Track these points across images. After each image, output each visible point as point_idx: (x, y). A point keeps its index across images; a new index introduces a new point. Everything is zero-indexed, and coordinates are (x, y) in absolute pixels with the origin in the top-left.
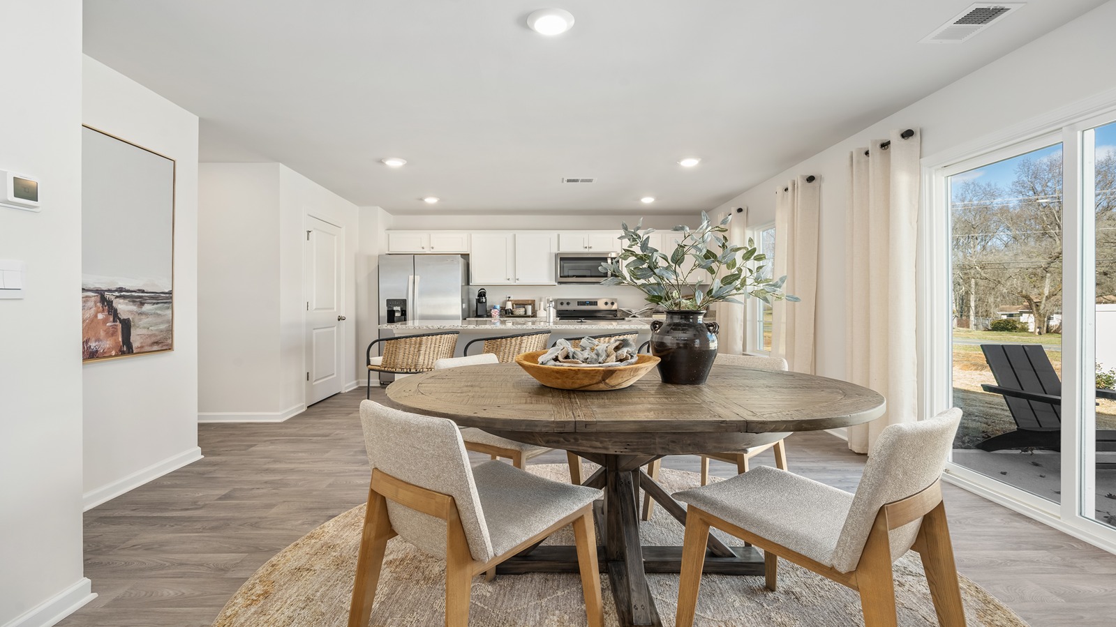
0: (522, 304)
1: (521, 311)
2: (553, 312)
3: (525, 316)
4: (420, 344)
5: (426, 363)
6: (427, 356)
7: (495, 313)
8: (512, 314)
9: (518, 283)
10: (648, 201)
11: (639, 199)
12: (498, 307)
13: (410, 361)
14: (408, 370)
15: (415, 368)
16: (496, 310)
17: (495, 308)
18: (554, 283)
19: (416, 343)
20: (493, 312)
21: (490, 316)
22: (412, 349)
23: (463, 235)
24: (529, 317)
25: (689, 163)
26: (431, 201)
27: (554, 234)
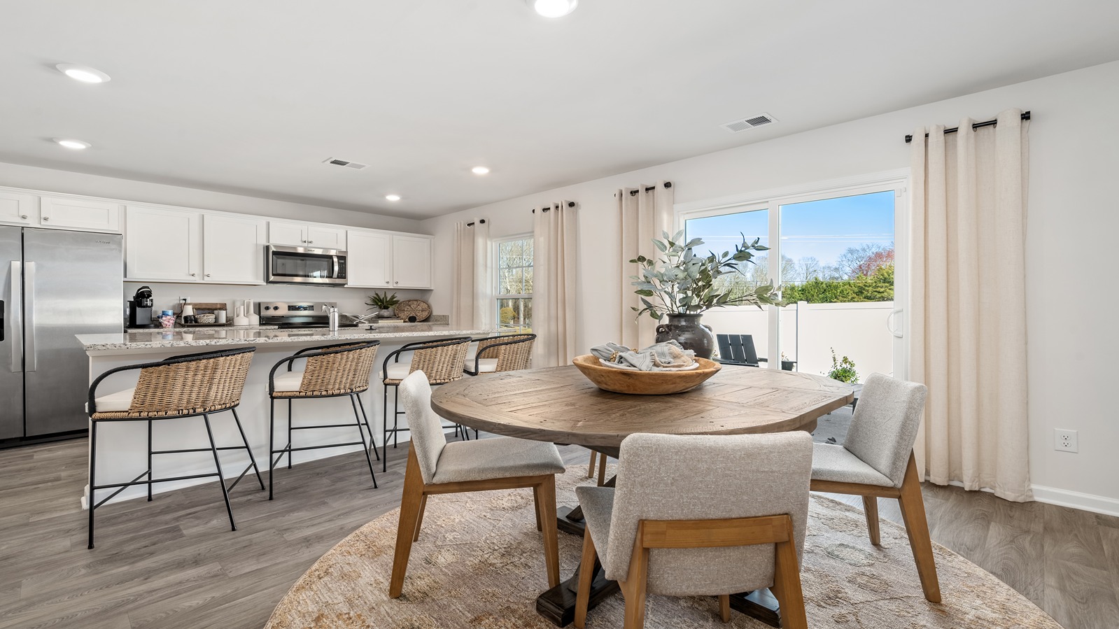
0: (211, 309)
1: (210, 318)
2: (255, 319)
3: (216, 324)
4: (215, 369)
5: (219, 397)
6: (221, 386)
7: (168, 321)
8: (196, 321)
9: (207, 280)
10: (393, 198)
11: (384, 196)
12: (170, 312)
13: (194, 396)
14: (191, 411)
15: (202, 406)
16: (169, 317)
17: (164, 314)
18: (262, 282)
19: (206, 367)
20: (164, 320)
21: (159, 325)
22: (199, 377)
23: (114, 206)
24: (223, 325)
25: (481, 171)
26: (73, 145)
27: (262, 221)
